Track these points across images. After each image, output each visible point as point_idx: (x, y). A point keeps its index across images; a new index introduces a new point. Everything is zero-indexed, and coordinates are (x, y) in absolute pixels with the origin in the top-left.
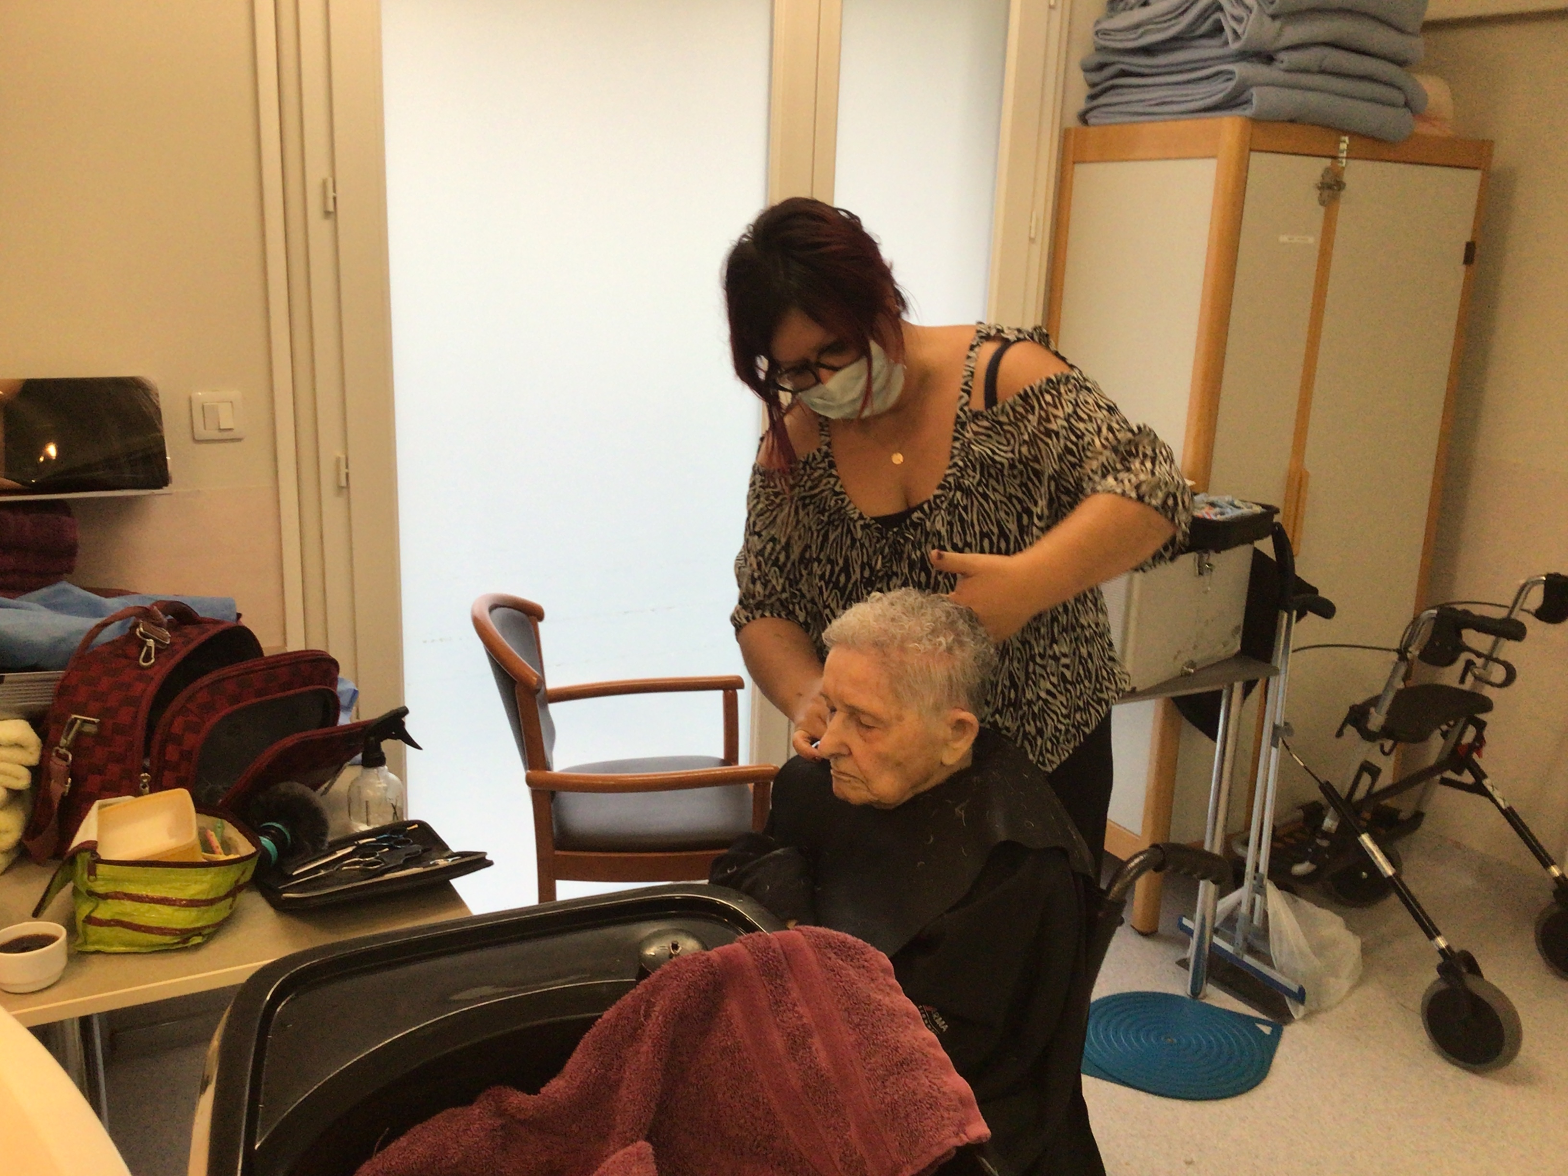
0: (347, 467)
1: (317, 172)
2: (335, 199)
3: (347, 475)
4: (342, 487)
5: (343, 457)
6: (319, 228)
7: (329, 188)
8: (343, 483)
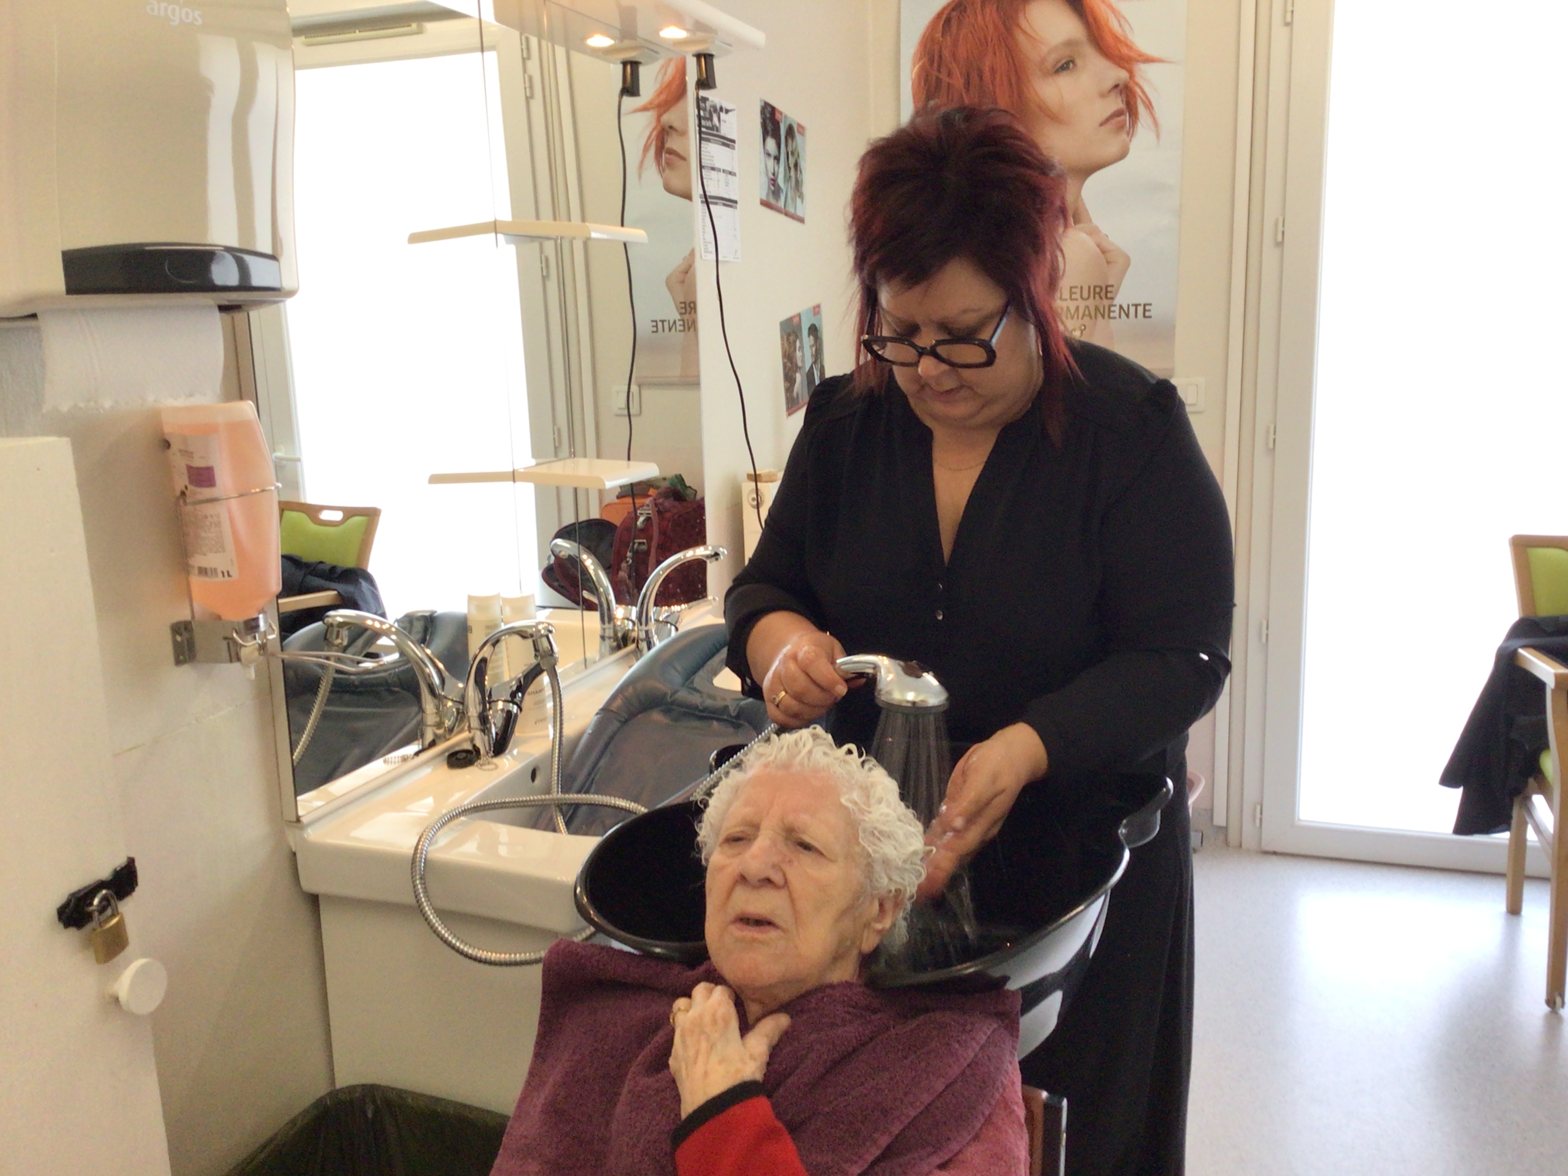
0: (1275, 434)
2: (1283, 233)
4: (1272, 449)
6: (1270, 254)
7: (1281, 225)
8: (1271, 446)
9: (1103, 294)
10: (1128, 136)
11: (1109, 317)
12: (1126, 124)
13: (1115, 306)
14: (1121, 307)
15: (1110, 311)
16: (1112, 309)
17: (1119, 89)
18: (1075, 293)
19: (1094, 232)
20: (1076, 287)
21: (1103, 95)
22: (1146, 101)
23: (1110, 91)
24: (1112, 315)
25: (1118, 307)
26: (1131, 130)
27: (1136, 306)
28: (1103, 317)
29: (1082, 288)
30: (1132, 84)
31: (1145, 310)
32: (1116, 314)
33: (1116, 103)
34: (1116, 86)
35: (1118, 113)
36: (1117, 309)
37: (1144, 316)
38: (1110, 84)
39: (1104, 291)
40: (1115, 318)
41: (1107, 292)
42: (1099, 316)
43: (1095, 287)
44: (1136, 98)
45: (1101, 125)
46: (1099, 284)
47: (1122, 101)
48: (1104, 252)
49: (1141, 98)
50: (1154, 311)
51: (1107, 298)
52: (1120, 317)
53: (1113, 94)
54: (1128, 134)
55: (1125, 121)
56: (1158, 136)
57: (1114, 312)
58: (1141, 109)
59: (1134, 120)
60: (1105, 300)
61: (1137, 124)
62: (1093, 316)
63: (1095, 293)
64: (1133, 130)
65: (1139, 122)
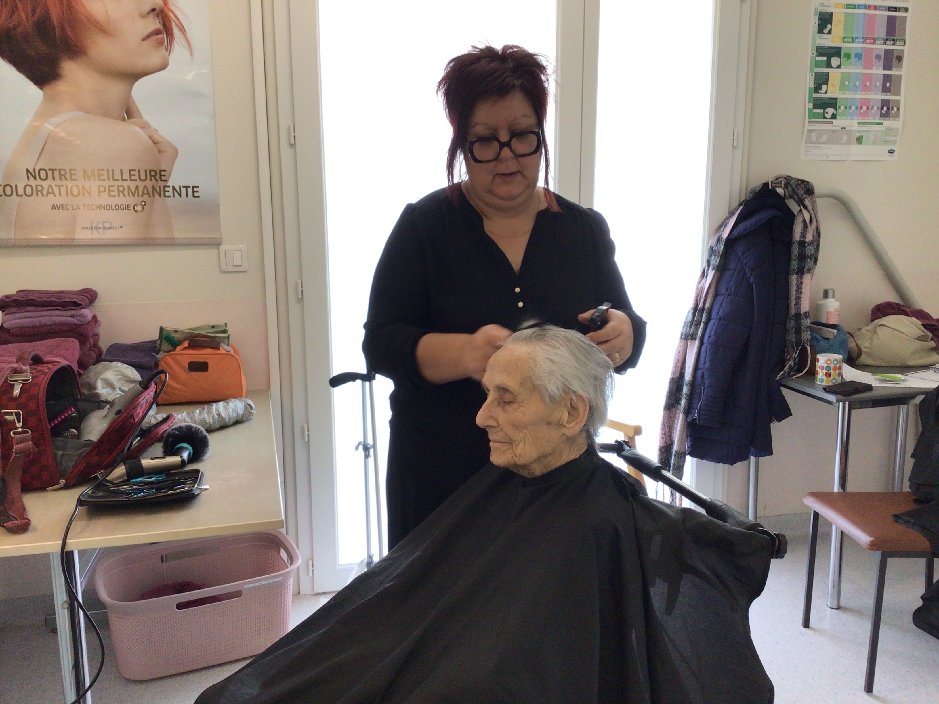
0: (302, 287)
1: (285, 122)
2: (295, 137)
3: (302, 291)
4: (301, 299)
5: (300, 281)
6: (286, 153)
7: (292, 131)
8: (300, 297)
9: (158, 177)
10: (167, 52)
11: (165, 196)
12: (164, 41)
13: (169, 187)
14: (174, 188)
15: (165, 191)
16: (167, 189)
17: (156, 12)
18: (134, 175)
19: (145, 126)
20: (135, 170)
21: (143, 16)
22: (179, 24)
23: (148, 13)
24: (167, 194)
25: (171, 188)
26: (169, 47)
27: (186, 187)
28: (160, 195)
29: (139, 171)
30: (166, 10)
31: (194, 192)
32: (170, 193)
33: (154, 24)
34: (154, 10)
35: (157, 32)
36: (171, 189)
37: (194, 196)
38: (148, 7)
39: (158, 175)
40: (169, 196)
41: (161, 175)
42: (157, 195)
43: (150, 171)
44: (170, 20)
45: (144, 39)
46: (155, 169)
47: (160, 22)
48: (155, 143)
49: (175, 22)
50: (201, 192)
51: (161, 180)
52: (174, 196)
53: (152, 15)
54: (167, 49)
55: (163, 39)
56: (191, 54)
57: (168, 191)
58: (176, 31)
59: (170, 38)
60: (160, 181)
61: (174, 43)
62: (151, 195)
63: (151, 176)
64: (171, 47)
65: (175, 41)
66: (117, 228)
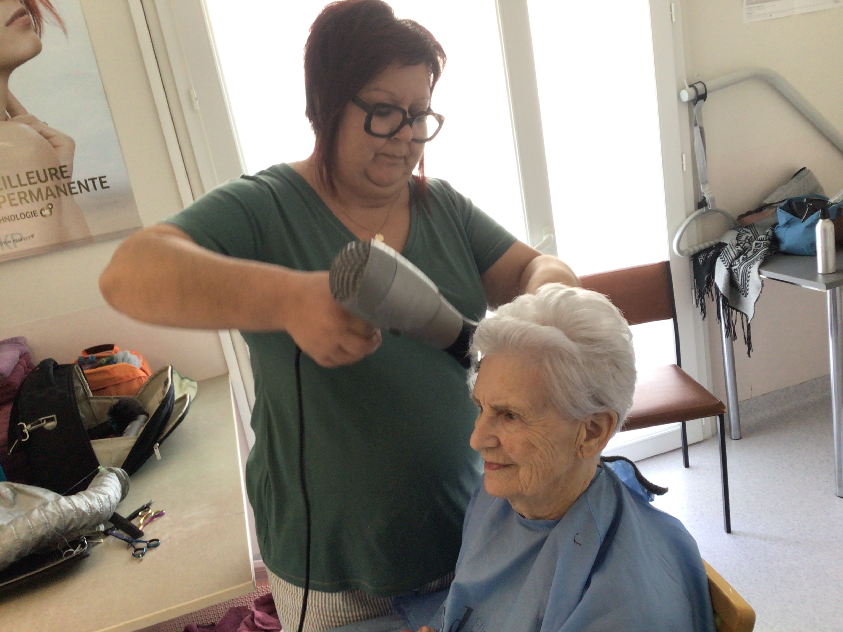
9: (59, 174)
10: (36, 33)
12: (31, 22)
14: (79, 183)
15: (70, 189)
16: (72, 186)
18: (33, 178)
19: (32, 121)
20: (32, 172)
24: (73, 191)
25: (76, 183)
26: (38, 27)
27: (93, 180)
28: (66, 194)
29: (37, 172)
31: (101, 183)
33: (16, 5)
35: (21, 14)
37: (103, 188)
39: (59, 172)
41: (62, 173)
42: (62, 194)
43: (50, 170)
46: (53, 166)
47: (21, 2)
48: (47, 137)
50: (109, 181)
51: (64, 177)
52: (81, 191)
54: (36, 31)
55: (30, 19)
57: (74, 188)
59: (37, 18)
60: (62, 179)
61: (42, 22)
62: (56, 195)
63: (51, 175)
64: (40, 27)
65: (43, 21)
66: (28, 238)
